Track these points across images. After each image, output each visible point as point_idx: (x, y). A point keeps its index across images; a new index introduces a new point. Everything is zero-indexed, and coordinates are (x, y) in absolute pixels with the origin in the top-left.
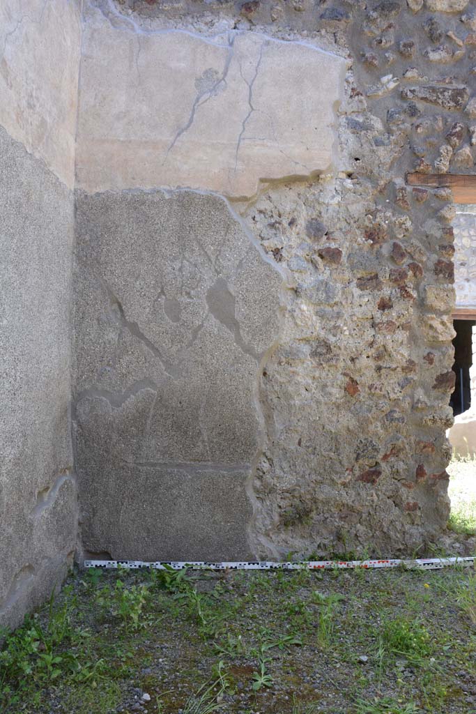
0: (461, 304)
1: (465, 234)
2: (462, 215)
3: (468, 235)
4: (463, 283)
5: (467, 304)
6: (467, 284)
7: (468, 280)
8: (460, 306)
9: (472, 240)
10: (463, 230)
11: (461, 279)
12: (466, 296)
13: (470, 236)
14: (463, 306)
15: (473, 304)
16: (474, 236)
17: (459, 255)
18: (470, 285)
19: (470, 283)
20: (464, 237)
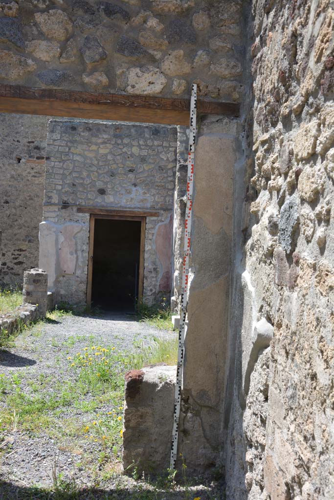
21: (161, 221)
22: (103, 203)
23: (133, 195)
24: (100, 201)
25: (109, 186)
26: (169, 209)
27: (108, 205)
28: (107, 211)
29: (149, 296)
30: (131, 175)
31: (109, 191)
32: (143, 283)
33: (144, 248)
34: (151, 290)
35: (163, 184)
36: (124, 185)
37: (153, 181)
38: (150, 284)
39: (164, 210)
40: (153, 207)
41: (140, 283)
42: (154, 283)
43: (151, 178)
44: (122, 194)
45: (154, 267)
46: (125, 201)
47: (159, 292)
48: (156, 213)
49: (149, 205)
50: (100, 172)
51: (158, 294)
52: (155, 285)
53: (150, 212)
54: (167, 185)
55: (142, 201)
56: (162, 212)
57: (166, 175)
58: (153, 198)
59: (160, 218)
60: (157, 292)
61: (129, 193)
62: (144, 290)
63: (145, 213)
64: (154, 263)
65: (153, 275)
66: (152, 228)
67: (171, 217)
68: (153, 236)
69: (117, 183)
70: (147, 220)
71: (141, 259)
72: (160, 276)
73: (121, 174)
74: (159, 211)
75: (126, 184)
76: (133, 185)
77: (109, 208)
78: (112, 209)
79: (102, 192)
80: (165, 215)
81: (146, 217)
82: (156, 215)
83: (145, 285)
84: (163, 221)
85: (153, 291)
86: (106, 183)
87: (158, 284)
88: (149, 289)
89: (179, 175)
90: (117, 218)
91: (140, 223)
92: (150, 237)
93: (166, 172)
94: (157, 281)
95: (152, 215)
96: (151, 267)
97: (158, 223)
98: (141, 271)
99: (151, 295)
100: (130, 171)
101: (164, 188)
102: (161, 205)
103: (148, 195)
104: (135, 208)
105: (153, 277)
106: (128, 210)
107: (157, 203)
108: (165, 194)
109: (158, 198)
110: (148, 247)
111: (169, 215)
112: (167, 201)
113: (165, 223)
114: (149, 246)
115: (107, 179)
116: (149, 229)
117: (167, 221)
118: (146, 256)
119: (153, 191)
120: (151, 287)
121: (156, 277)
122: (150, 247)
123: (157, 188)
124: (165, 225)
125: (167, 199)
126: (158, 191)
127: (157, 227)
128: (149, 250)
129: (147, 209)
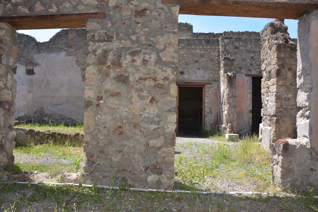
0: (196, 80)
1: (198, 48)
2: (196, 39)
3: (199, 48)
4: (196, 70)
5: (198, 80)
6: (198, 71)
7: (199, 69)
8: (195, 81)
9: (201, 51)
10: (197, 46)
11: (195, 68)
12: (197, 76)
13: (200, 49)
14: (196, 81)
15: (201, 80)
16: (202, 49)
17: (194, 57)
18: (200, 71)
19: (200, 70)
20: (197, 49)
21: (213, 87)
22: (183, 79)
23: (198, 74)
24: (181, 78)
25: (185, 70)
26: (217, 80)
27: (185, 80)
28: (185, 82)
29: (208, 125)
30: (196, 64)
31: (185, 72)
32: (205, 119)
33: (204, 101)
34: (209, 123)
35: (213, 68)
36: (193, 69)
37: (208, 67)
38: (208, 119)
39: (214, 81)
40: (208, 80)
41: (203, 120)
42: (210, 119)
43: (207, 65)
44: (192, 74)
45: (210, 110)
46: (194, 77)
47: (213, 123)
48: (210, 83)
49: (206, 79)
50: (181, 63)
51: (212, 125)
52: (211, 120)
53: (207, 83)
54: (215, 68)
55: (203, 77)
56: (213, 82)
57: (214, 64)
58: (208, 75)
59: (212, 85)
60: (212, 124)
61: (196, 73)
62: (206, 123)
63: (204, 83)
64: (210, 109)
65: (210, 115)
66: (208, 91)
67: (218, 84)
68: (209, 94)
69: (190, 68)
70: (206, 87)
71: (203, 107)
72: (213, 115)
73: (191, 63)
74: (212, 82)
75: (194, 68)
76: (197, 69)
77: (186, 81)
78: (187, 81)
79: (182, 73)
80: (215, 84)
81: (205, 85)
82: (210, 84)
83: (206, 120)
84: (214, 87)
85: (210, 123)
86: (184, 69)
87: (213, 119)
88: (208, 122)
89: (224, 62)
90: (190, 86)
91: (202, 88)
92: (208, 95)
93: (214, 62)
94: (212, 118)
95: (208, 84)
96: (209, 111)
97: (211, 88)
98: (203, 113)
99: (210, 125)
100: (196, 62)
101: (214, 70)
102: (212, 79)
103: (206, 74)
104: (199, 81)
105: (210, 116)
106: (195, 82)
107: (210, 77)
108: (214, 73)
109: (211, 75)
110: (206, 101)
111: (217, 84)
112: (216, 77)
113: (215, 88)
114: (208, 99)
115: (185, 66)
116: (207, 91)
117: (216, 87)
118: (206, 105)
119: (208, 72)
120: (209, 121)
121: (211, 116)
122: (208, 101)
123: (210, 70)
124: (215, 89)
125: (216, 75)
126: (210, 72)
127: (211, 90)
128: (207, 102)
129: (205, 81)
